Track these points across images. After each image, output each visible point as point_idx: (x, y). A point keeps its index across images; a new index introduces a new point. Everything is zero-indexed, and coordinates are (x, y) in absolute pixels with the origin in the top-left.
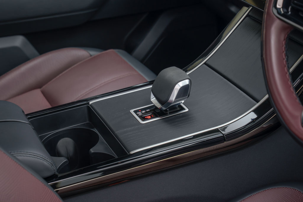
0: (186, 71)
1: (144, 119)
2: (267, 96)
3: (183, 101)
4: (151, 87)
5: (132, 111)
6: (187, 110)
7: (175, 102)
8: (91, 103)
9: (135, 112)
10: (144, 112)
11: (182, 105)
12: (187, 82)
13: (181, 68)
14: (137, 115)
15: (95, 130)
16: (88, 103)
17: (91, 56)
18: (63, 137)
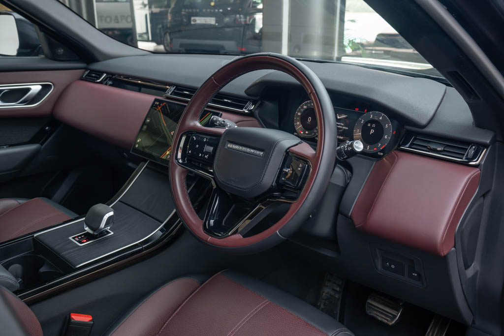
0: (109, 205)
1: (81, 243)
2: (175, 210)
3: (109, 228)
4: (84, 219)
5: (71, 238)
6: (112, 233)
7: (104, 228)
8: (35, 236)
9: (74, 238)
10: (80, 238)
11: (108, 230)
12: (111, 213)
13: (104, 204)
14: (76, 240)
15: (41, 256)
16: (33, 236)
17: (20, 203)
18: (13, 264)
